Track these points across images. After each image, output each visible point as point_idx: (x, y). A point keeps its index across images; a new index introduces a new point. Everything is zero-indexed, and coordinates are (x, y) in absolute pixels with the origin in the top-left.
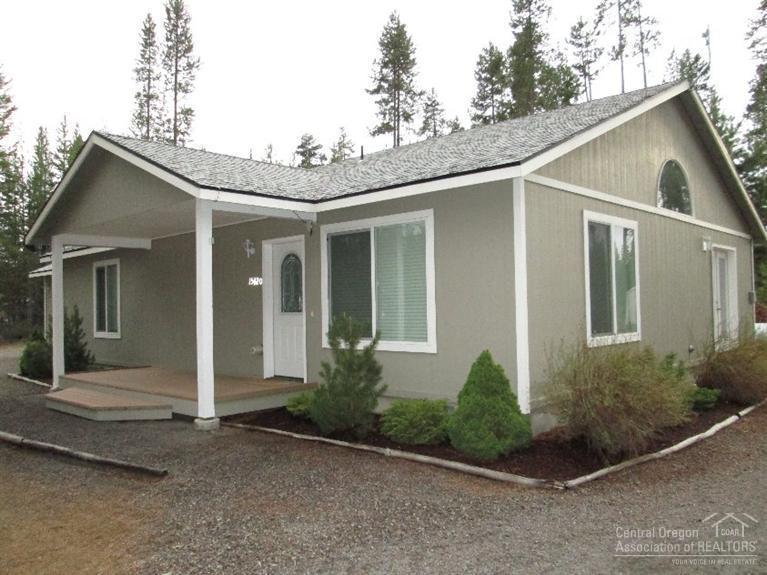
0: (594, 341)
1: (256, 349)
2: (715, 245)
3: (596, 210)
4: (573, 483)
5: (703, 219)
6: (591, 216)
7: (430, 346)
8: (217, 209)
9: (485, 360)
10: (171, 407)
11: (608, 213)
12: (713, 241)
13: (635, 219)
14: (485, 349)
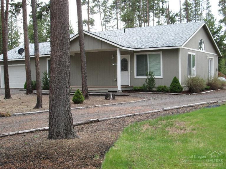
0: (189, 76)
1: (115, 79)
2: (209, 57)
3: (189, 52)
4: (191, 94)
5: (207, 51)
6: (189, 53)
7: (161, 77)
8: (122, 50)
9: (175, 78)
10: (108, 90)
11: (191, 52)
12: (209, 56)
13: (195, 53)
14: (175, 76)
